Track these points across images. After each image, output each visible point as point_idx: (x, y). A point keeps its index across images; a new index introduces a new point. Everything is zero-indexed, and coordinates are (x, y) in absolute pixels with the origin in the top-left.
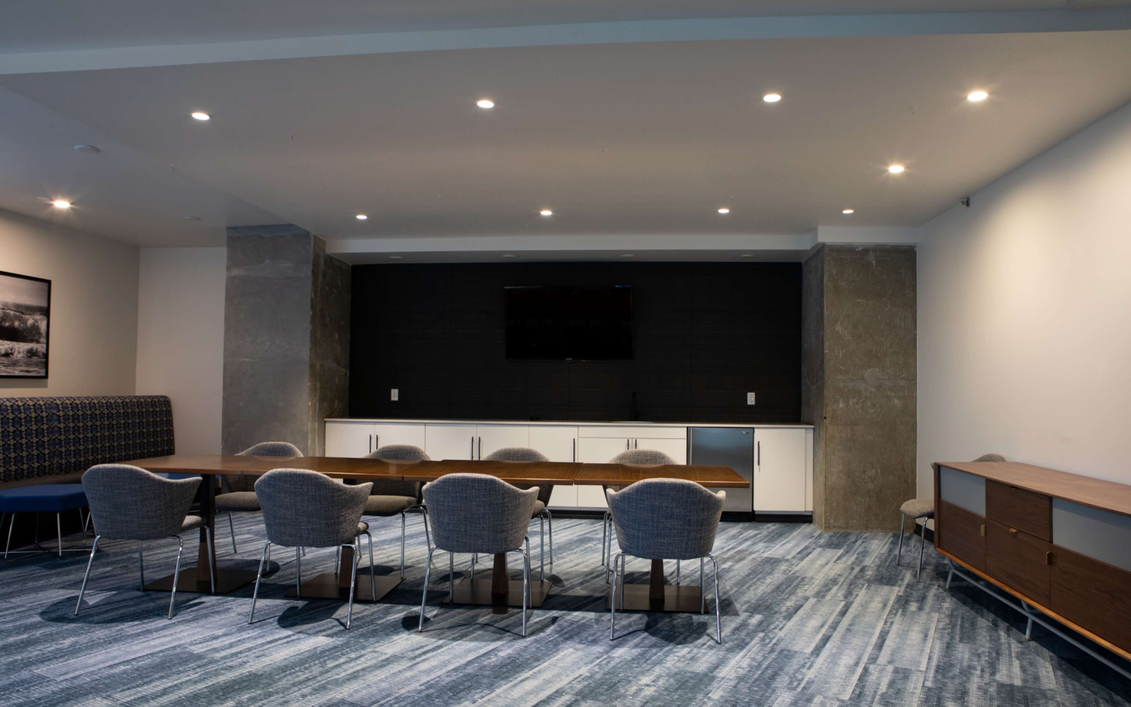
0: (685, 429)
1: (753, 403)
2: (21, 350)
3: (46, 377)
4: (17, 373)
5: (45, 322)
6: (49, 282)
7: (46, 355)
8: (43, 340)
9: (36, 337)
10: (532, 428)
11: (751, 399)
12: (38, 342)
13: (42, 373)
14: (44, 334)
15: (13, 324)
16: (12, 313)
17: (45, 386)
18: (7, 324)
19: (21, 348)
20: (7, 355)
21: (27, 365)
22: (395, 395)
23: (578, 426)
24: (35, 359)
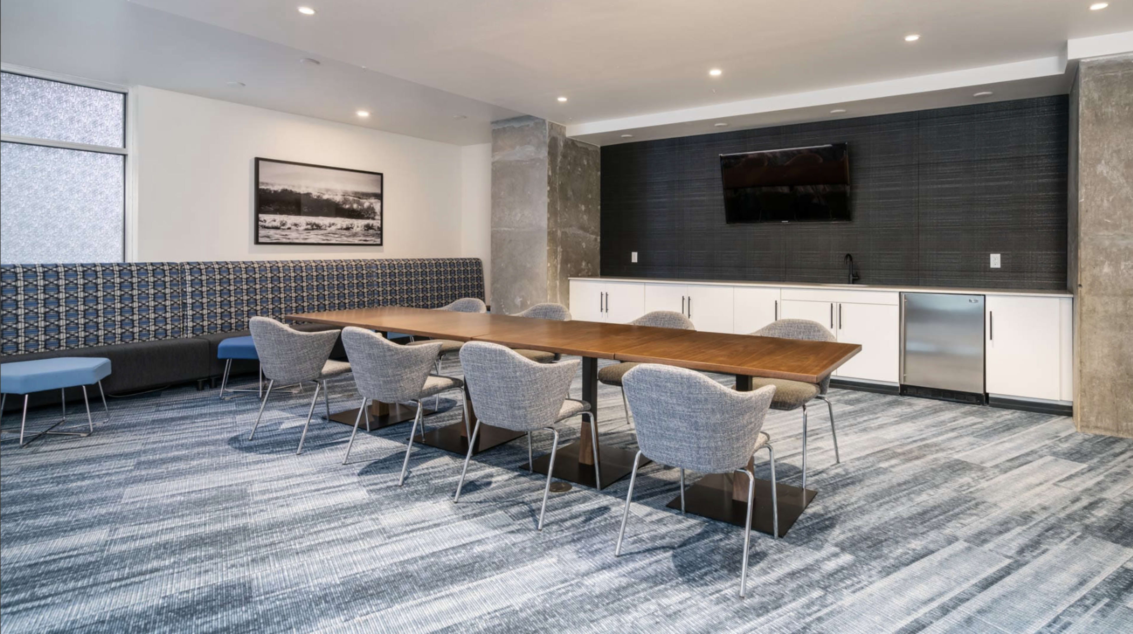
0: (897, 295)
1: (998, 266)
2: (360, 225)
3: (381, 244)
4: (356, 242)
5: (379, 204)
6: (381, 175)
7: (381, 229)
8: (378, 217)
9: (372, 216)
10: (736, 289)
11: (995, 261)
12: (373, 219)
13: (378, 241)
14: (379, 213)
15: (352, 206)
16: (351, 198)
17: (382, 251)
18: (347, 206)
19: (359, 224)
20: (348, 229)
21: (364, 235)
22: (635, 257)
23: (781, 288)
24: (371, 231)
